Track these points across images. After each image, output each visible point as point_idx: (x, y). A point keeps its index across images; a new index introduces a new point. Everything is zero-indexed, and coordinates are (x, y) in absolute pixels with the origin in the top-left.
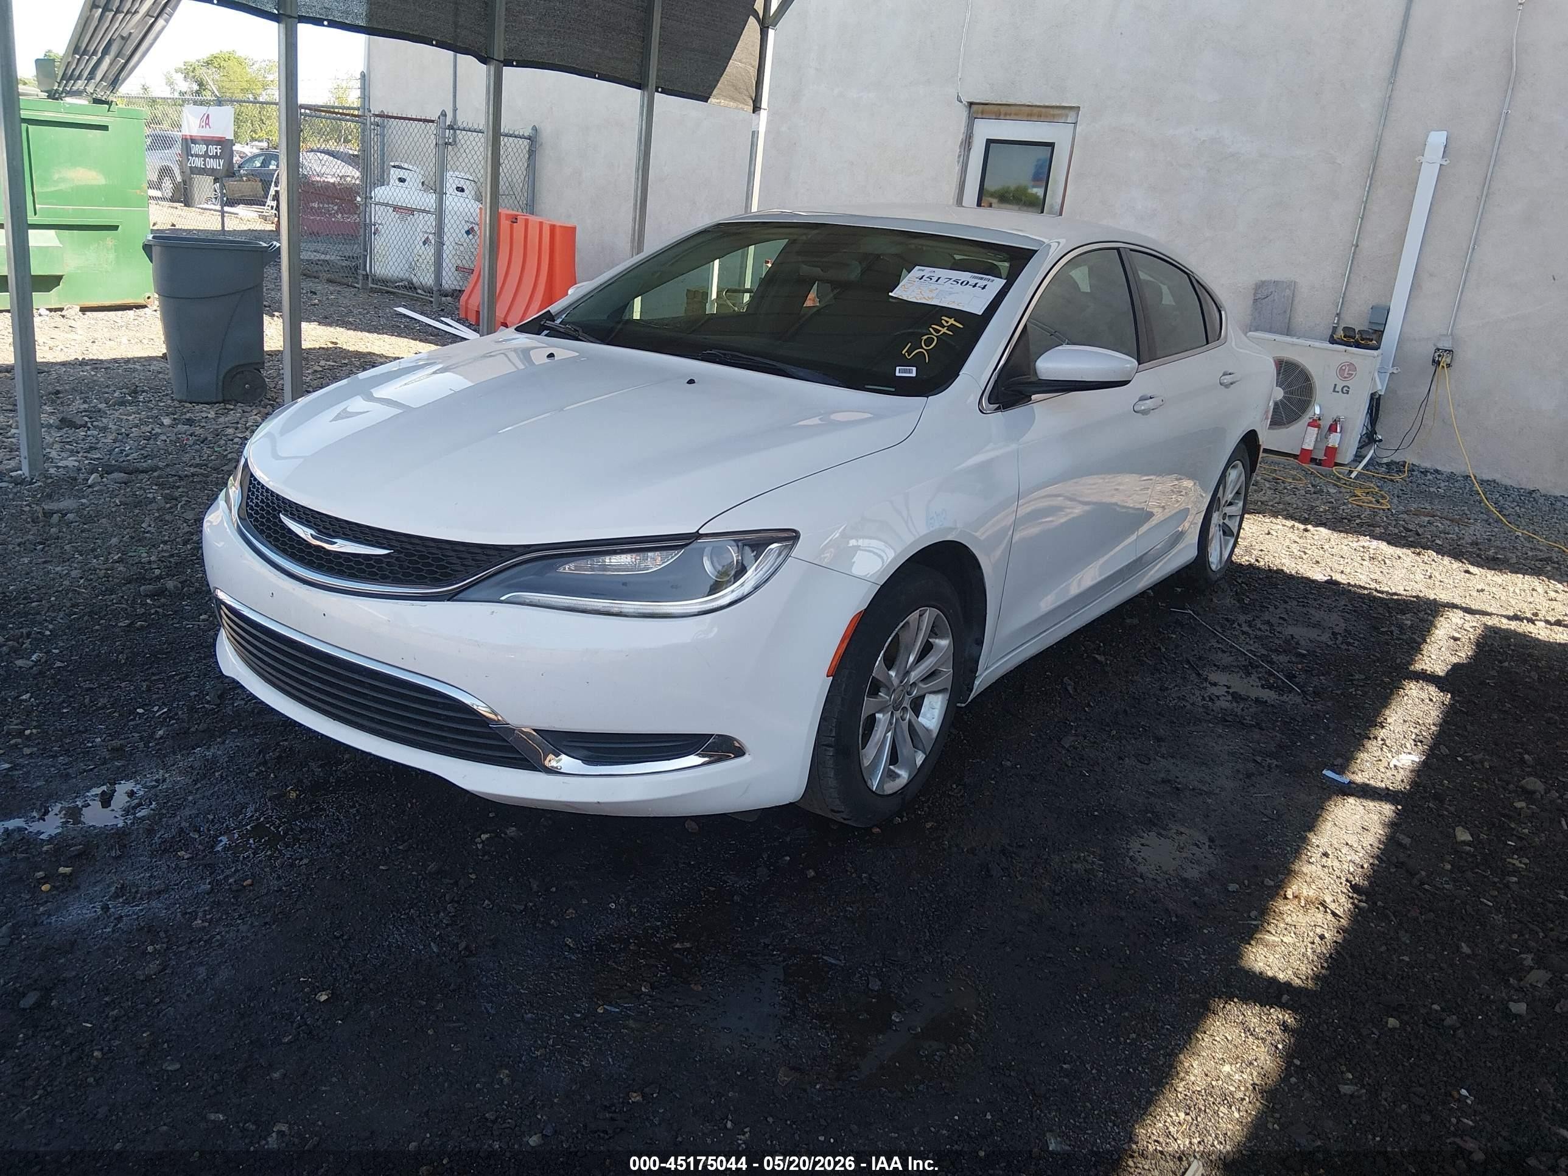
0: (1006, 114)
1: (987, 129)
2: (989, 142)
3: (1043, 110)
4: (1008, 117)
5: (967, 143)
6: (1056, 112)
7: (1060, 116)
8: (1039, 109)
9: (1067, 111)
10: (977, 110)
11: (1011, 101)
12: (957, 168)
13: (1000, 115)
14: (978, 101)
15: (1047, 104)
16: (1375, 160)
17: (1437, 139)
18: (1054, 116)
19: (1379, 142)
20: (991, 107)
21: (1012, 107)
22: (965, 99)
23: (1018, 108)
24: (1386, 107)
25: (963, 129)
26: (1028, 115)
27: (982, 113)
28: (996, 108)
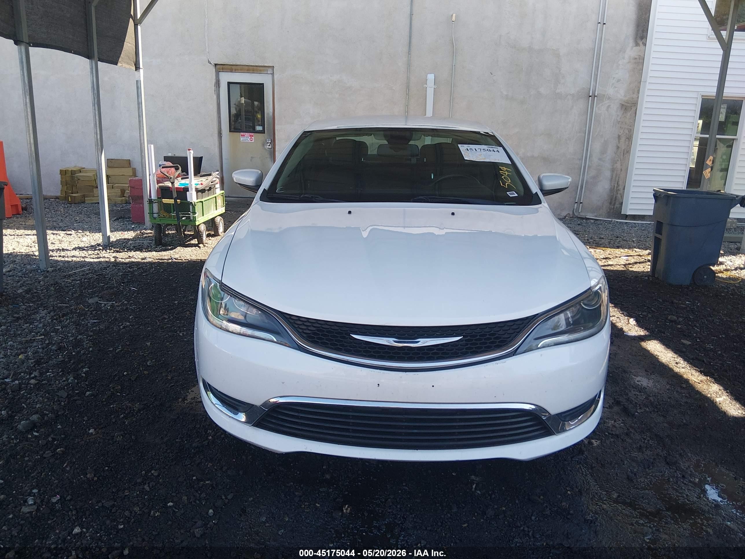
0: (235, 70)
1: (226, 77)
2: (229, 83)
3: (255, 68)
4: (237, 71)
5: (218, 84)
6: (261, 68)
7: (263, 70)
8: (253, 67)
9: (267, 68)
10: (220, 68)
11: (238, 63)
12: (215, 97)
13: (232, 70)
14: (220, 63)
15: (257, 65)
16: (408, 87)
17: (431, 77)
18: (261, 70)
19: (408, 78)
20: (227, 66)
21: (238, 66)
22: (213, 62)
23: (241, 67)
24: (409, 65)
25: (214, 77)
26: (247, 70)
27: (223, 69)
28: (230, 67)
